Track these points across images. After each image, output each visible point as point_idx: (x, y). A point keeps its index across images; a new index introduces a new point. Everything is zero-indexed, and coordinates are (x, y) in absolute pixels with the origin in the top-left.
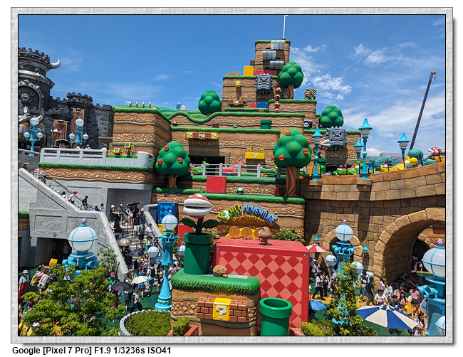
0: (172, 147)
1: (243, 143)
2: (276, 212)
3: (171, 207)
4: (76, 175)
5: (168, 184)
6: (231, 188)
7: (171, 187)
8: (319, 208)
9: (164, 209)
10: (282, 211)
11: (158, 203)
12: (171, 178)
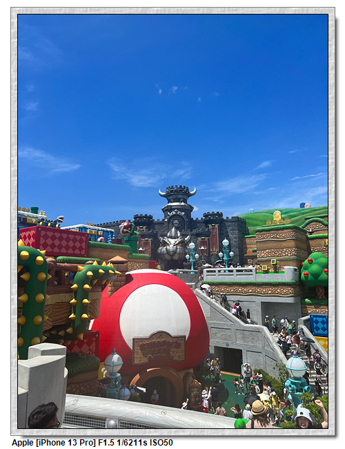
0: (316, 259)
5: (317, 295)
9: (317, 322)
11: (310, 315)
12: (318, 289)
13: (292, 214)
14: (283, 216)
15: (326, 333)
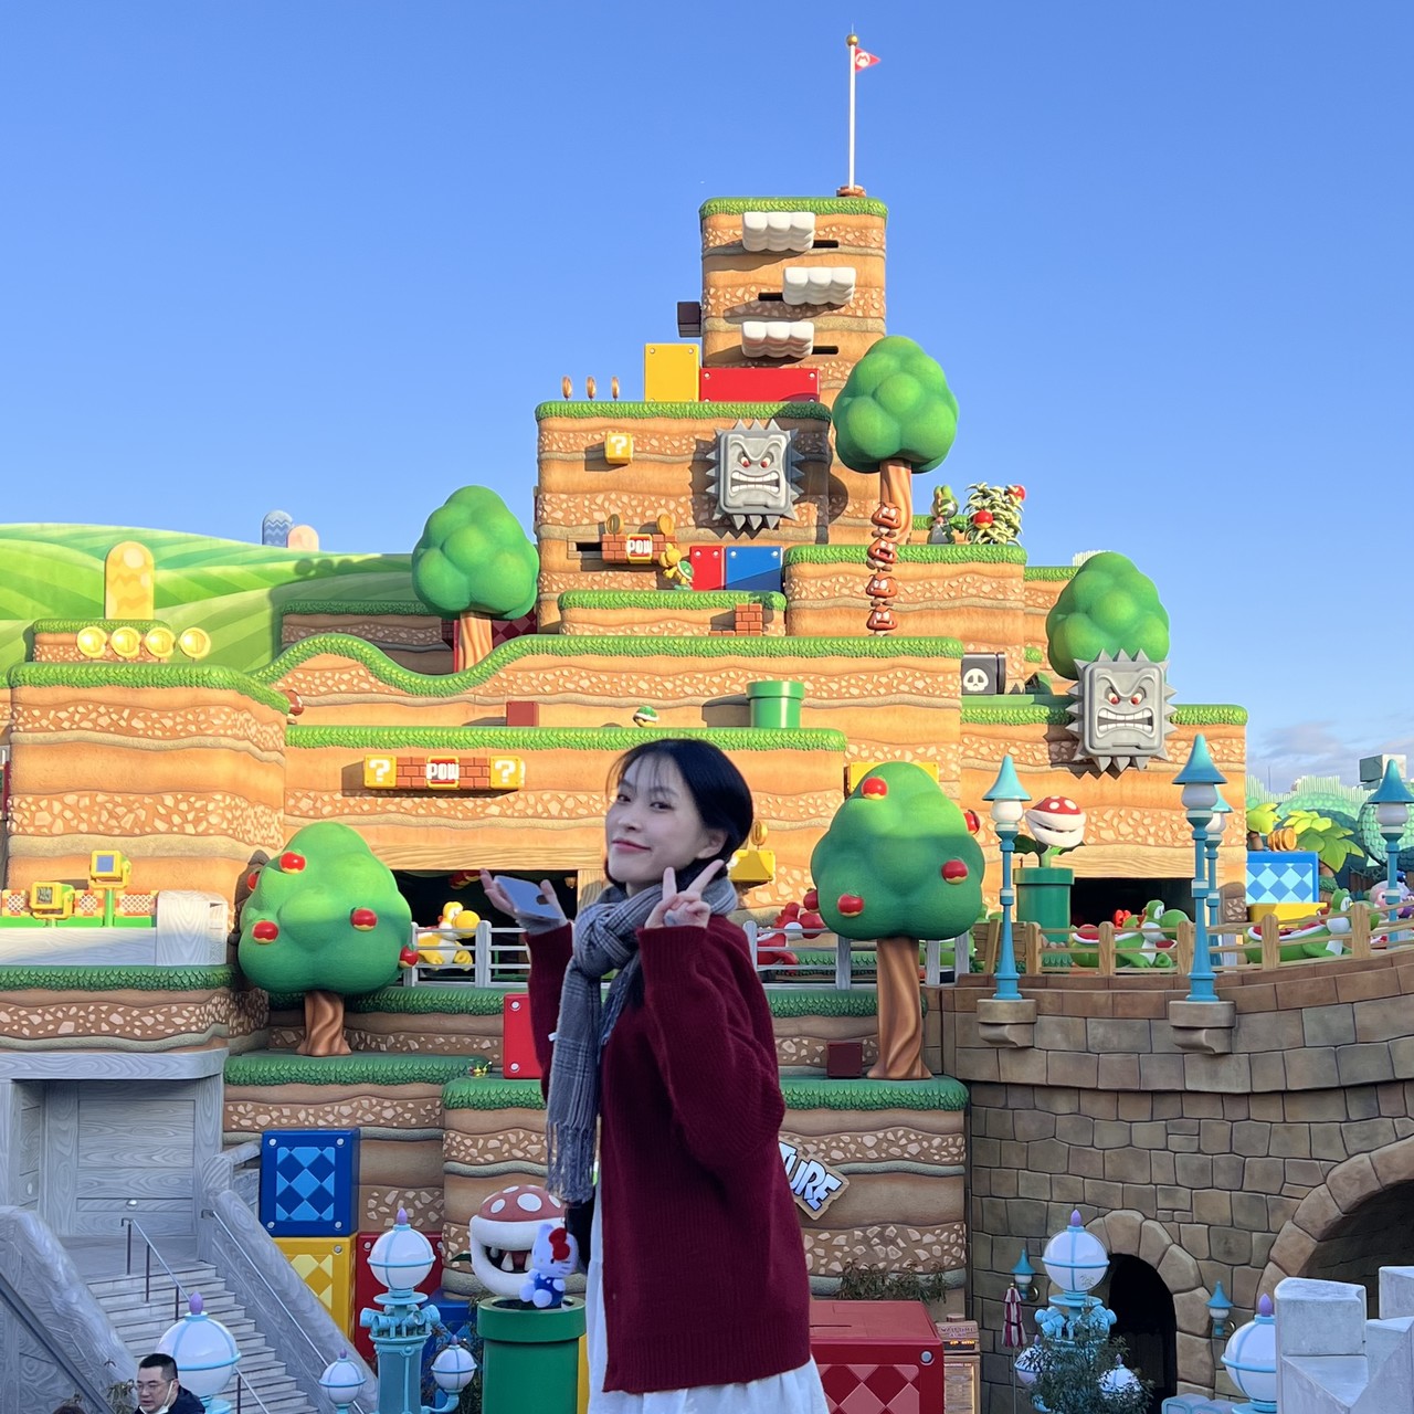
2: (837, 1155)
3: (330, 1153)
5: (305, 1037)
7: (321, 1050)
8: (1027, 1123)
9: (292, 1168)
10: (862, 1147)
11: (266, 1138)
12: (318, 1010)
13: (216, 571)
14: (165, 575)
15: (329, 1214)
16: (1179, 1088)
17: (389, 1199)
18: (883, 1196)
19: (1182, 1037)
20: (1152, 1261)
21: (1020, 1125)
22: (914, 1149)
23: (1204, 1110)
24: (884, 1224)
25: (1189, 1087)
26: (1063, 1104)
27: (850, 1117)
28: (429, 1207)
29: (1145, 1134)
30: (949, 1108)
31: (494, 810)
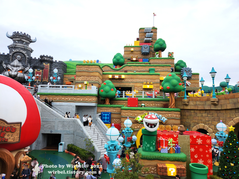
0: (108, 83)
1: (141, 80)
2: (166, 116)
3: (108, 115)
4: (58, 99)
6: (140, 104)
7: (107, 104)
8: (187, 114)
9: (104, 116)
10: (169, 116)
11: (102, 113)
12: (107, 99)
15: (108, 121)
16: (210, 109)
17: (114, 120)
18: (171, 121)
19: (212, 103)
20: (206, 130)
21: (186, 114)
22: (175, 116)
23: (213, 112)
24: (172, 124)
25: (212, 109)
26: (192, 111)
27: (167, 112)
28: (119, 121)
29: (204, 115)
30: (179, 111)
31: (123, 81)
